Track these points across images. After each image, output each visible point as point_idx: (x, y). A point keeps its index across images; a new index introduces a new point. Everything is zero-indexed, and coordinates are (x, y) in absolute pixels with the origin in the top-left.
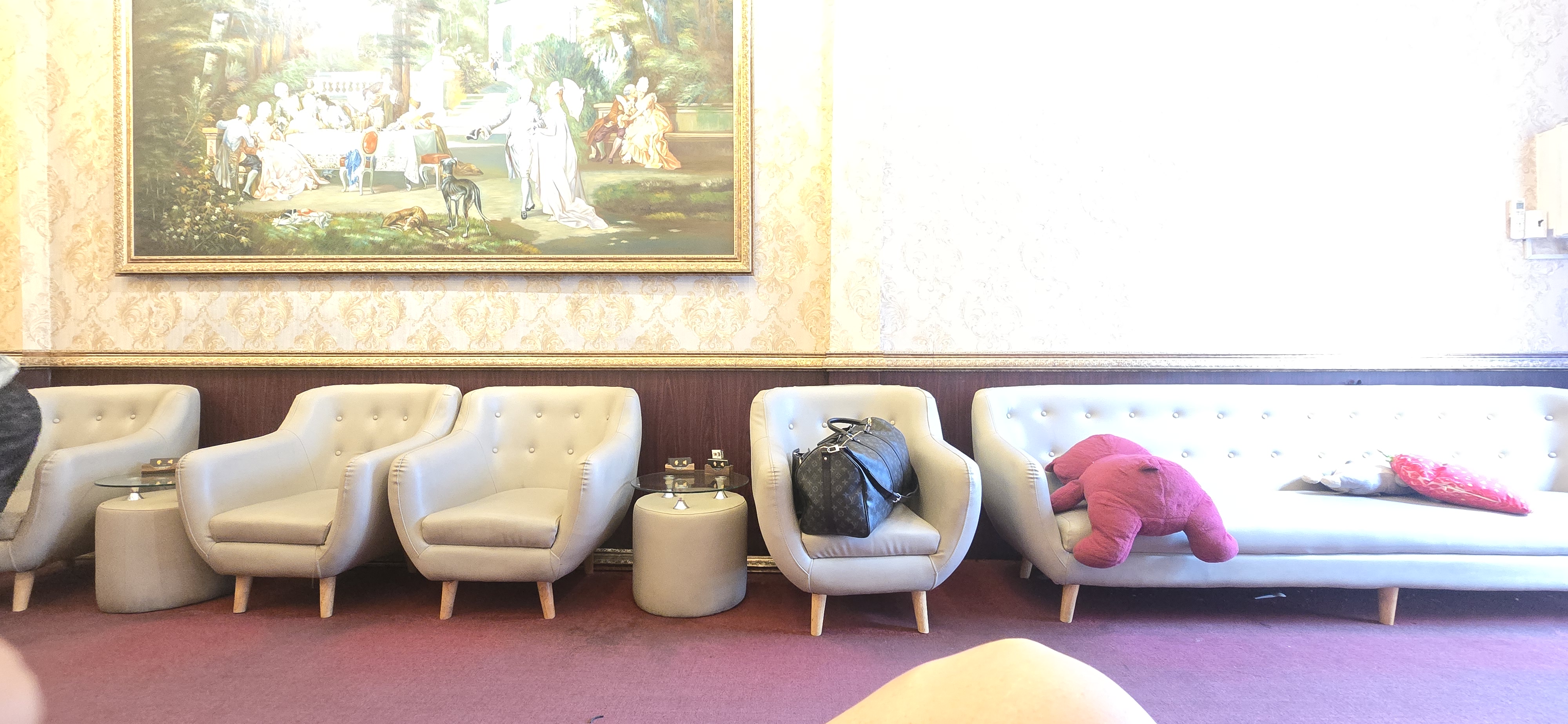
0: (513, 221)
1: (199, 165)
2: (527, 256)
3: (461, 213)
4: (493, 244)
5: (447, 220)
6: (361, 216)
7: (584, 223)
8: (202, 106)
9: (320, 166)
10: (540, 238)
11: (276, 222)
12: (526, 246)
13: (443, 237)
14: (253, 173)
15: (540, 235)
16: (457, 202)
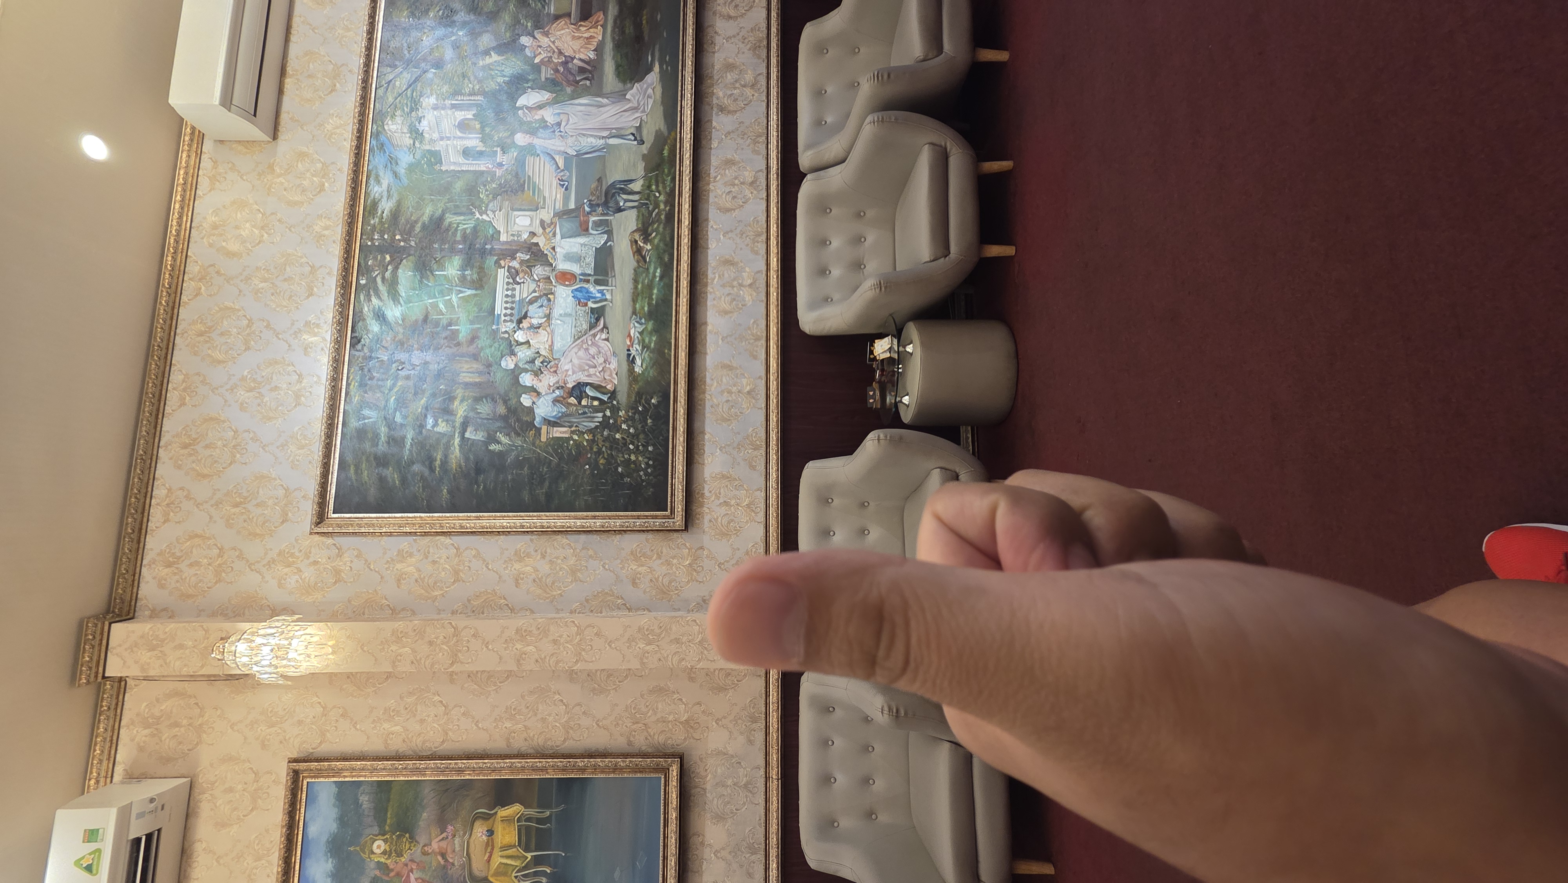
0: (646, 152)
1: (578, 445)
2: (678, 141)
3: (636, 197)
4: (666, 170)
5: (643, 210)
6: (636, 288)
7: (650, 91)
8: (519, 442)
9: (585, 326)
10: (662, 128)
11: (638, 369)
12: (669, 141)
13: (659, 214)
14: (590, 392)
15: (660, 129)
16: (626, 201)
